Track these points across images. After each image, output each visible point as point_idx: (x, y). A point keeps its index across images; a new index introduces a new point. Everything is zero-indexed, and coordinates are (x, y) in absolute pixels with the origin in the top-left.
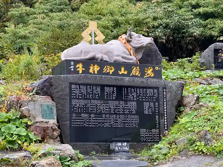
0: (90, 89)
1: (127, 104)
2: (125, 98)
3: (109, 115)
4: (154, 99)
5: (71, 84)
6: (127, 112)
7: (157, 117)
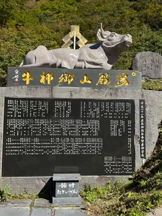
0: (34, 105)
1: (86, 123)
2: (83, 115)
3: (60, 139)
4: (126, 116)
5: (7, 99)
6: (85, 134)
7: (130, 140)
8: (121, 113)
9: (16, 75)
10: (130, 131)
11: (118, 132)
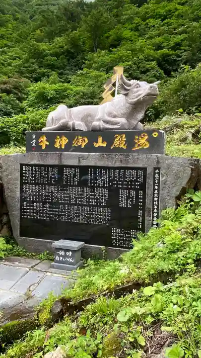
0: (45, 171)
1: (94, 192)
2: (91, 183)
3: (68, 206)
4: (138, 185)
5: (22, 165)
6: (93, 203)
7: (140, 213)
8: (131, 183)
9: (34, 139)
10: (141, 202)
11: (127, 203)
